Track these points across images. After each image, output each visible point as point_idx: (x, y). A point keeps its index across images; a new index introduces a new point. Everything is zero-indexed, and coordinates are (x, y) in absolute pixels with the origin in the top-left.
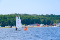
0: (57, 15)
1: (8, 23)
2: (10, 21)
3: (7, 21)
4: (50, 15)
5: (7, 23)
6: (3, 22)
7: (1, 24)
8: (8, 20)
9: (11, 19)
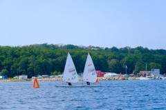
0: (152, 50)
1: (22, 68)
2: (27, 63)
3: (18, 62)
4: (135, 49)
5: (19, 69)
6: (9, 65)
7: (5, 70)
8: (21, 60)
9: (29, 58)
